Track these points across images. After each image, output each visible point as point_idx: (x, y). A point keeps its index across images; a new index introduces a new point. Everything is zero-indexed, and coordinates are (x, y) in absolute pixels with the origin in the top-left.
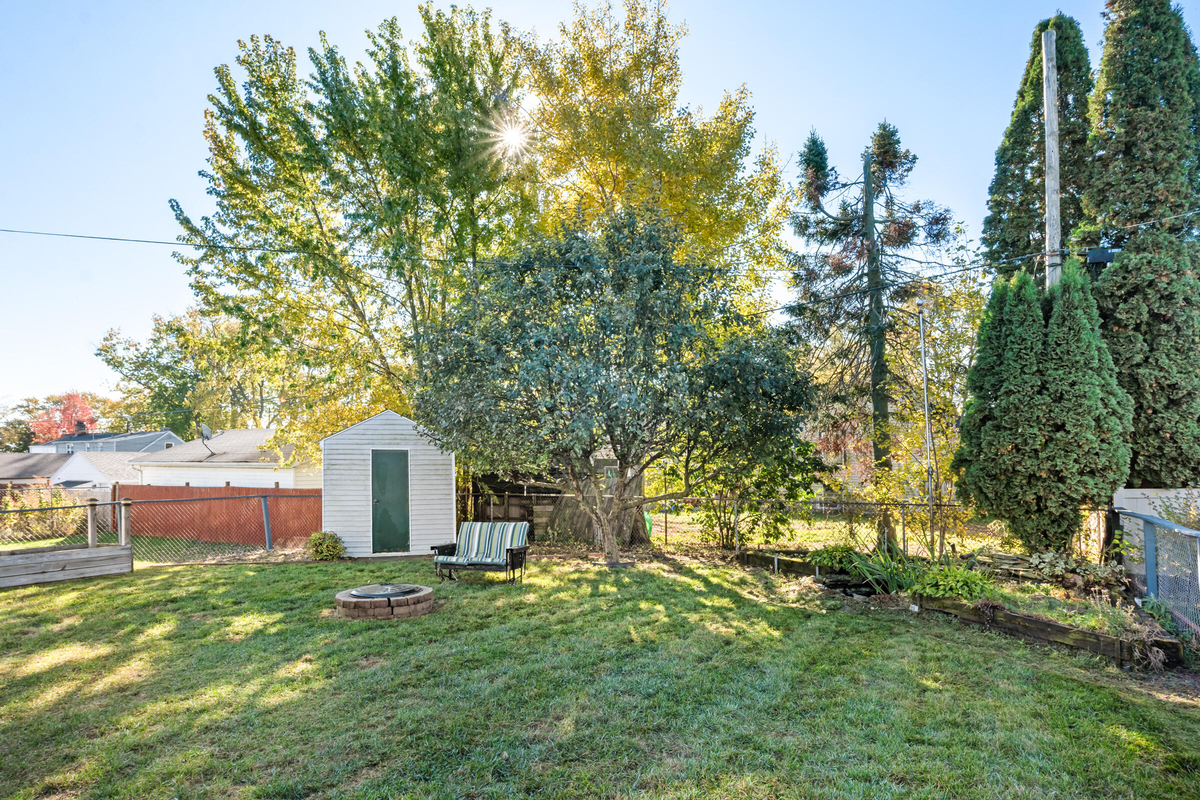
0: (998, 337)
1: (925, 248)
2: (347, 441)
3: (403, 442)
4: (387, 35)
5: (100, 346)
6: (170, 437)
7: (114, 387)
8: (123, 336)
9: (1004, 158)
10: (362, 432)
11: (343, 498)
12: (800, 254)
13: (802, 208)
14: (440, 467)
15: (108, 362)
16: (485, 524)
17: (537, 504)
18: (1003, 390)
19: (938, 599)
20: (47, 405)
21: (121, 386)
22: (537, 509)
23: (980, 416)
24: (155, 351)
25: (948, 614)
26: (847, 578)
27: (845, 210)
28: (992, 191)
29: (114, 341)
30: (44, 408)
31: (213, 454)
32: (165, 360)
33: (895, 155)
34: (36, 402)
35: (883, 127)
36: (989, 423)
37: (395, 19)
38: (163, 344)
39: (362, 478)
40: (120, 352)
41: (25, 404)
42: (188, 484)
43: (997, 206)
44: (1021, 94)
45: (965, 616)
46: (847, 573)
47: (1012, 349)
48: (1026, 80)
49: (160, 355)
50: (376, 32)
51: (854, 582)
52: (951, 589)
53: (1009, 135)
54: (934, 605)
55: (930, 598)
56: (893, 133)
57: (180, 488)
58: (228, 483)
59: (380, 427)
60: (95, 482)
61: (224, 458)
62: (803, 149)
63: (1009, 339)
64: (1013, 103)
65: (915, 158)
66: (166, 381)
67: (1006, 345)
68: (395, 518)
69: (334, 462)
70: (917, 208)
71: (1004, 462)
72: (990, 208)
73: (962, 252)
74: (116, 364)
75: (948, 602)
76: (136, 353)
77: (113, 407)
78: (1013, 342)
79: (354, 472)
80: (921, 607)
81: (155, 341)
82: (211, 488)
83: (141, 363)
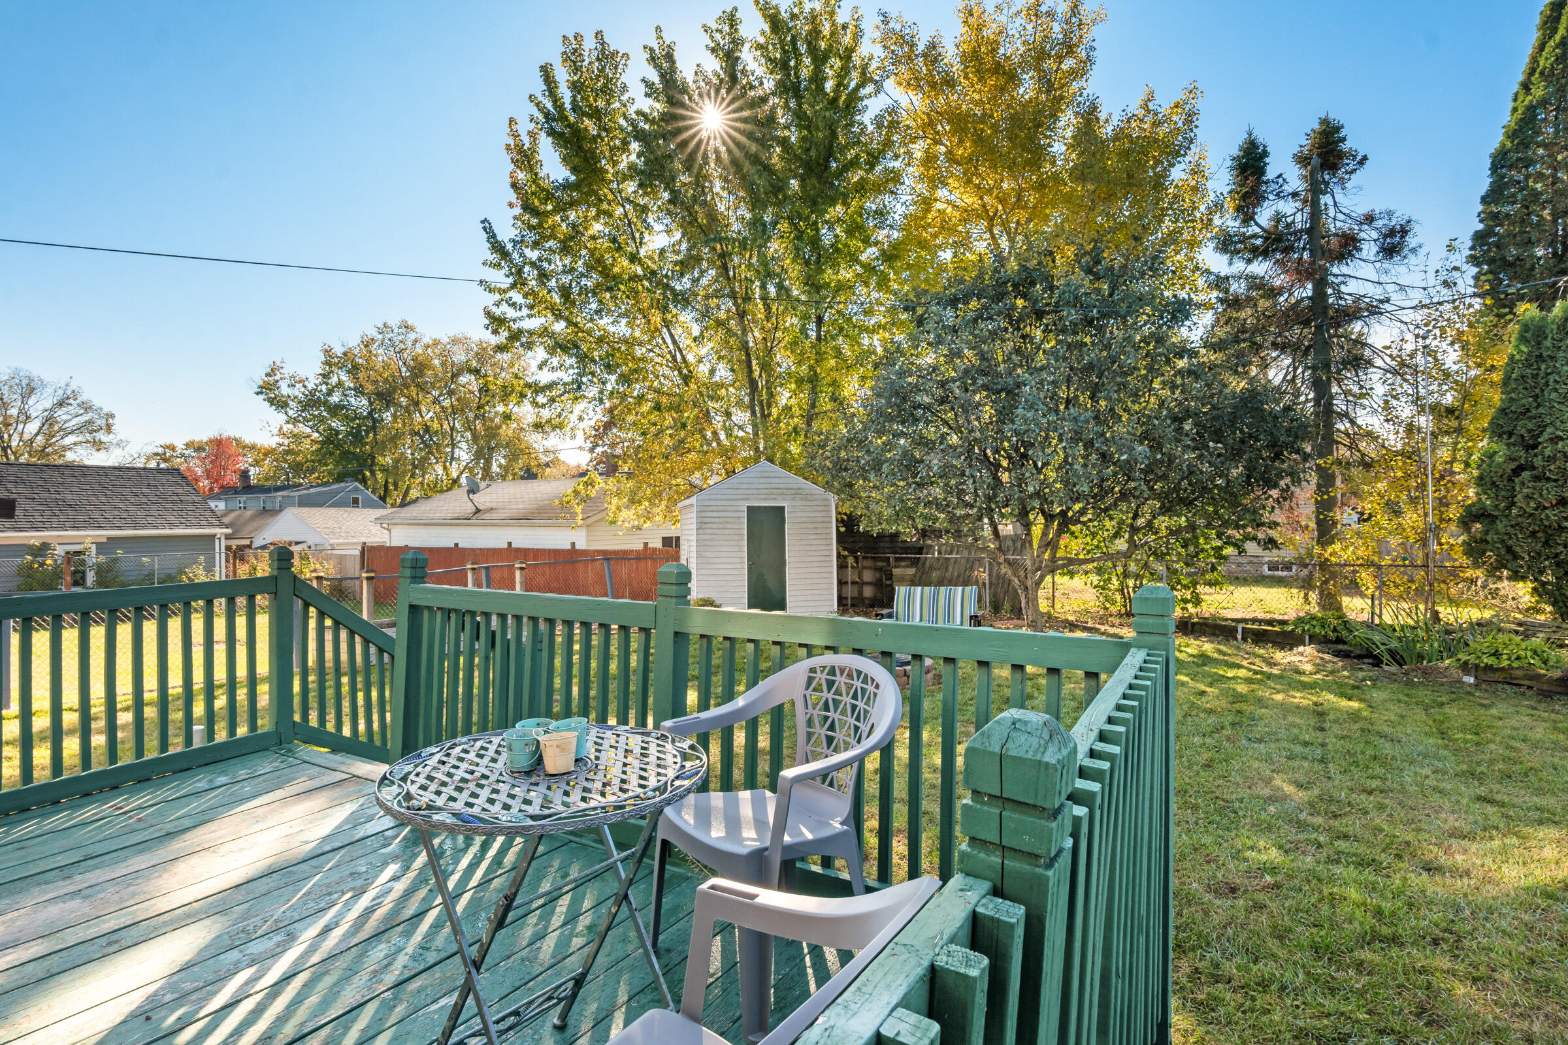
0: (1535, 376)
1: (1378, 265)
2: (719, 497)
3: (780, 497)
4: (727, 28)
5: (261, 383)
6: (356, 490)
7: (276, 431)
8: (288, 370)
9: (1500, 161)
10: (736, 486)
11: (716, 560)
12: (1222, 274)
13: (1229, 221)
14: (820, 525)
15: (271, 401)
16: (927, 589)
17: (896, 567)
18: (1546, 436)
19: (1503, 669)
20: (187, 452)
21: (285, 429)
22: (896, 571)
23: (1513, 466)
24: (324, 387)
25: (1520, 685)
26: (1346, 647)
27: (1278, 221)
28: (1484, 200)
29: (278, 377)
30: (183, 455)
31: (478, 511)
32: (335, 399)
33: (1341, 155)
34: (173, 449)
35: (1325, 122)
36: (1526, 474)
37: (735, 9)
38: (334, 380)
39: (736, 537)
40: (285, 390)
41: (160, 450)
42: (456, 545)
43: (1491, 218)
44: (1526, 87)
45: (1545, 687)
46: (1345, 643)
47: (1556, 390)
48: (1532, 72)
49: (330, 393)
50: (714, 26)
51: (1358, 652)
52: (1518, 658)
53: (1512, 135)
54: (1497, 676)
55: (1489, 668)
56: (1338, 129)
57: (447, 550)
58: (510, 544)
59: (756, 481)
60: (310, 543)
61: (494, 515)
62: (1235, 152)
63: (1551, 378)
64: (1511, 96)
65: (1365, 158)
66: (335, 424)
67: (1547, 384)
68: (771, 583)
69: (706, 520)
70: (1369, 219)
71: (1548, 517)
72: (1481, 221)
73: (1456, 274)
74: (279, 403)
75: (1519, 673)
76: (303, 389)
77: (268, 452)
78: (1556, 382)
79: (727, 532)
80: (1476, 677)
81: (324, 376)
82: (488, 550)
83: (311, 402)
